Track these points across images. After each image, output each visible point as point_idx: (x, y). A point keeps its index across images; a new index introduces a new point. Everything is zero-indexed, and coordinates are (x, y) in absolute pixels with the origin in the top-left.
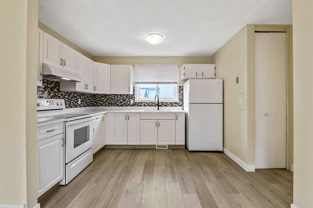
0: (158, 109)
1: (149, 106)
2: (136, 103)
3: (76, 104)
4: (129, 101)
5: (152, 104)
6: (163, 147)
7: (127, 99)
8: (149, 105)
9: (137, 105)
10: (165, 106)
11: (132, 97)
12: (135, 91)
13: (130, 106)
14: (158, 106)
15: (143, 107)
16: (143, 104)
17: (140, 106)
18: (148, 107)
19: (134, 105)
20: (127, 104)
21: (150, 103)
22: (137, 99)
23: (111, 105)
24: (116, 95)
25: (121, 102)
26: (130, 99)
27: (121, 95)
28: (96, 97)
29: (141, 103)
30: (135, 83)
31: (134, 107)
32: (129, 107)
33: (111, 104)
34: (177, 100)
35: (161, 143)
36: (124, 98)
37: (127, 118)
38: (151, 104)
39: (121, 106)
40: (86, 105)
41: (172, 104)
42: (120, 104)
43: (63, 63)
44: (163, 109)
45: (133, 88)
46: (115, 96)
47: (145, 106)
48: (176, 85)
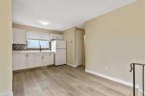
1: (35, 50)
7: (22, 47)
9: (29, 50)
10: (43, 50)
13: (24, 50)
14: (40, 50)
15: (32, 51)
20: (22, 49)
21: (36, 48)
22: (29, 47)
26: (24, 47)
27: (18, 44)
29: (31, 49)
34: (48, 47)
35: (44, 65)
36: (20, 46)
37: (27, 55)
39: (18, 50)
41: (46, 49)
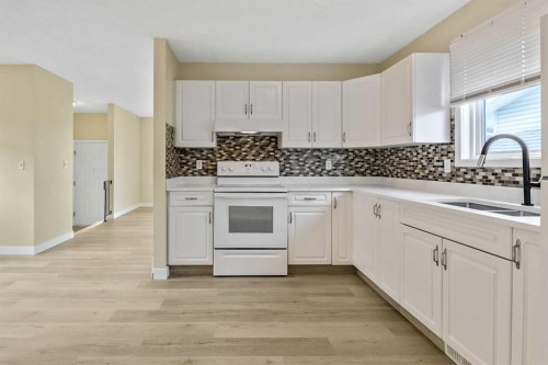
0: (527, 202)
1: (502, 182)
2: (458, 169)
3: (319, 170)
4: (441, 164)
5: (515, 175)
7: (436, 158)
8: (503, 179)
9: (461, 179)
11: (447, 150)
12: (456, 131)
13: (443, 179)
15: (479, 187)
16: (479, 177)
17: (472, 181)
18: (498, 188)
19: (453, 176)
20: (437, 175)
21: (504, 171)
22: (463, 158)
23: (406, 174)
26: (444, 158)
27: (424, 146)
28: (383, 156)
29: (473, 170)
30: (452, 102)
32: (440, 183)
33: (406, 172)
36: (430, 156)
38: (510, 175)
39: (423, 178)
40: (353, 172)
42: (422, 174)
45: (452, 120)
46: (413, 150)
47: (486, 181)
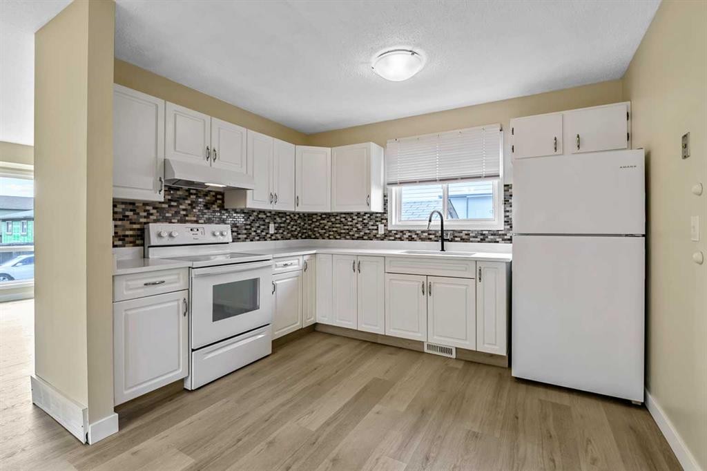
0: (443, 250)
1: (423, 240)
2: (390, 231)
3: (264, 234)
4: (376, 227)
5: (429, 234)
6: (443, 350)
7: (371, 223)
8: (422, 237)
9: (393, 238)
10: (463, 240)
11: (382, 217)
12: (389, 204)
13: (377, 238)
14: (443, 241)
15: (406, 243)
16: (406, 236)
17: (401, 239)
18: (419, 243)
19: (386, 236)
20: (371, 236)
21: (423, 232)
22: (394, 223)
23: (339, 235)
24: (348, 214)
25: (359, 230)
26: (377, 223)
27: (359, 213)
28: (312, 220)
29: (402, 232)
30: (389, 184)
31: (386, 242)
32: (375, 242)
33: (340, 234)
34: (500, 225)
35: (436, 340)
36: (365, 221)
37: (357, 267)
38: (426, 234)
39: (358, 238)
40: (289, 235)
41: (483, 237)
42: (357, 235)
43: (211, 154)
44: (454, 249)
45: (385, 196)
46: (347, 216)
47: (411, 239)
48: (496, 181)
